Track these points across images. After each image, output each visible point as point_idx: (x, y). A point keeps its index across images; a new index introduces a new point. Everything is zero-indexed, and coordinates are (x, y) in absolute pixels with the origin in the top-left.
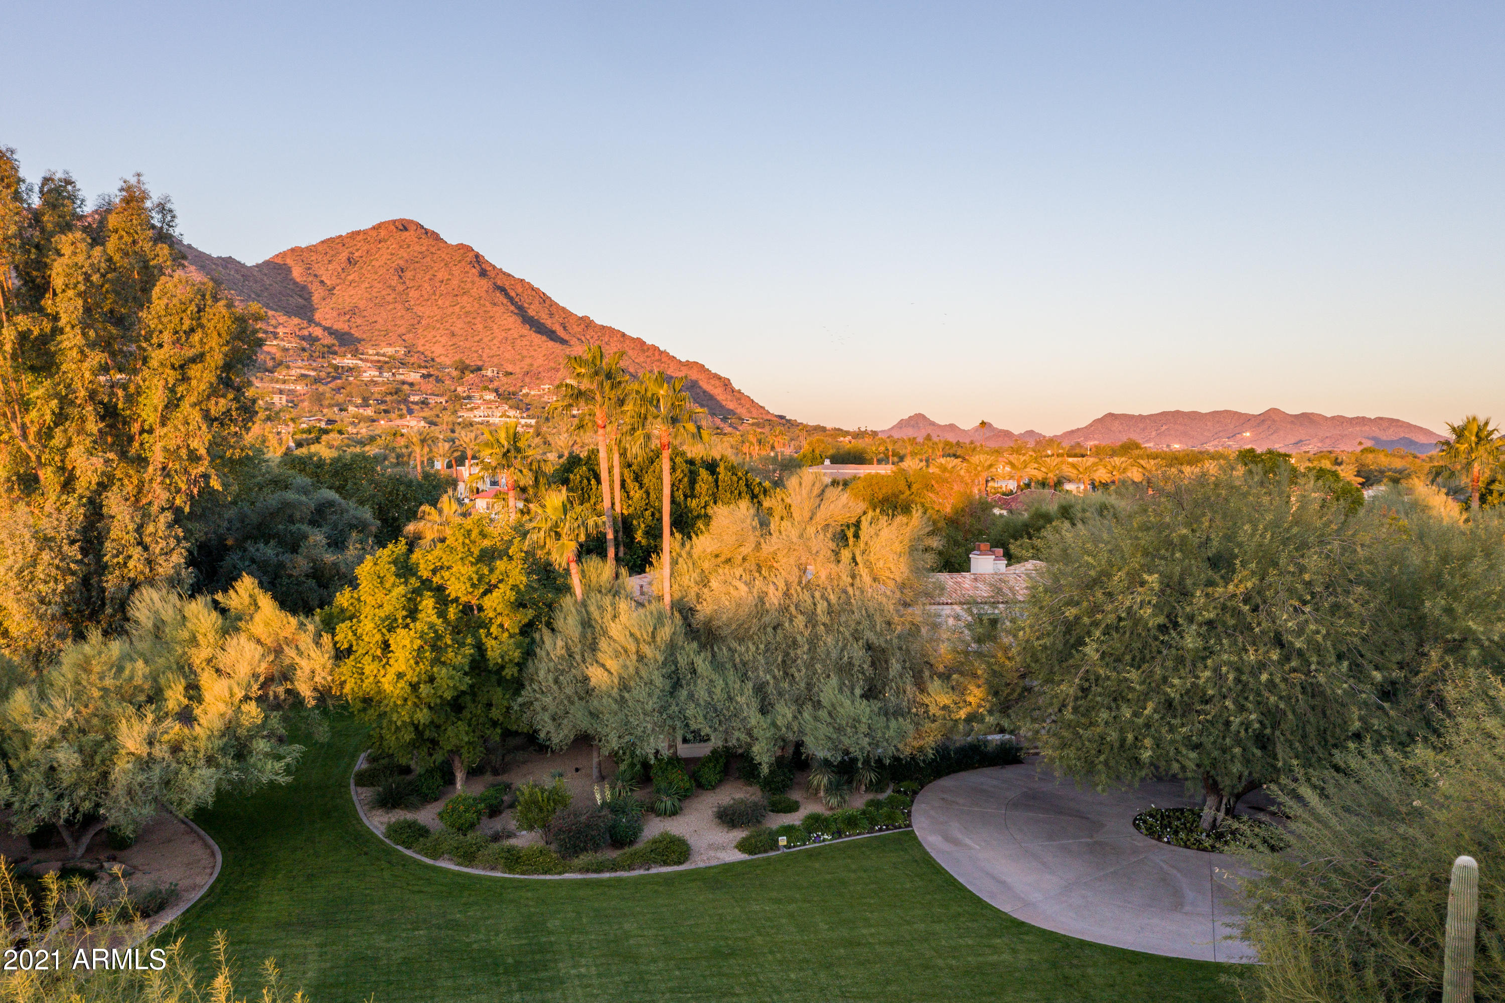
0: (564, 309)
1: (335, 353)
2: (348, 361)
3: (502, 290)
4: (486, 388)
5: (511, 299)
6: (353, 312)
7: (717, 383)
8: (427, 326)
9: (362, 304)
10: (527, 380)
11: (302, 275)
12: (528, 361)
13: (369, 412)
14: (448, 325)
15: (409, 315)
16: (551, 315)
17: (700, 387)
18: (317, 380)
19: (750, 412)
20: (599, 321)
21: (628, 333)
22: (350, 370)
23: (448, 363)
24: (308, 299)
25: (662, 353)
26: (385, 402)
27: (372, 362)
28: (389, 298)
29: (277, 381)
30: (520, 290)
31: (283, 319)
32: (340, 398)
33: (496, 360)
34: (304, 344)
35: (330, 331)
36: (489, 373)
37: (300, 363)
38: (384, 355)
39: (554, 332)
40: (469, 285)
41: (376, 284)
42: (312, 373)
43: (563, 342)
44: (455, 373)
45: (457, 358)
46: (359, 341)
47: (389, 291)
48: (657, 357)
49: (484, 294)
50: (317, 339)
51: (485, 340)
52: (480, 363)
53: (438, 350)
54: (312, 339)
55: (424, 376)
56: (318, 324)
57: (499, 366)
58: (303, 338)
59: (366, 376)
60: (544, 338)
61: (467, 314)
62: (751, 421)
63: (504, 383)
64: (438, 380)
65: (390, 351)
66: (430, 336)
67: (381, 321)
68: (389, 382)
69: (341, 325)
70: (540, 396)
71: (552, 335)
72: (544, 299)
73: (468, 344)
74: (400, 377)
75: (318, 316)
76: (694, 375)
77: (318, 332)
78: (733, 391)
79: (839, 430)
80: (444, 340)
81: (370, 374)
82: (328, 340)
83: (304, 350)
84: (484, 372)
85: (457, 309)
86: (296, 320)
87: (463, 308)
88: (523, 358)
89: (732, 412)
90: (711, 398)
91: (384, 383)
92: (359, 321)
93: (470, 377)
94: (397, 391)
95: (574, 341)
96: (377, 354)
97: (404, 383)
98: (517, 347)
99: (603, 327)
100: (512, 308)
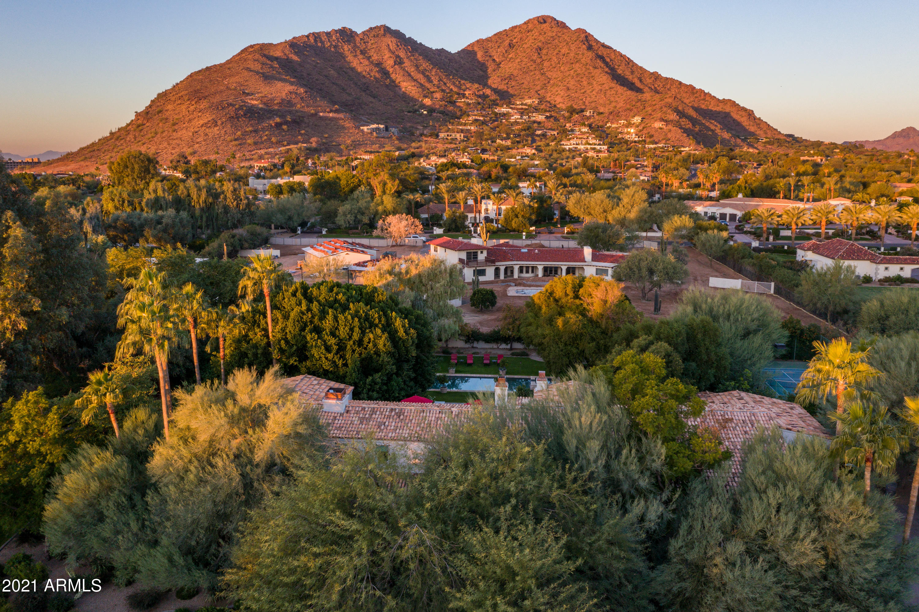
0: (641, 68)
1: (497, 105)
2: (504, 110)
3: (602, 58)
4: (584, 125)
5: (607, 64)
6: (511, 77)
7: (744, 113)
8: (553, 85)
9: (515, 73)
10: (611, 117)
11: (482, 56)
12: (614, 104)
13: (509, 143)
14: (565, 83)
15: (543, 78)
16: (632, 72)
17: (731, 117)
18: (484, 123)
19: (766, 133)
20: (664, 75)
21: (683, 82)
22: (504, 115)
23: (564, 107)
24: (485, 71)
25: (706, 94)
26: (519, 135)
27: (517, 109)
28: (532, 68)
29: (461, 125)
30: (613, 57)
31: (468, 85)
32: (494, 134)
33: (593, 105)
34: (480, 100)
35: (495, 91)
36: (588, 114)
37: (476, 113)
38: (526, 105)
39: (633, 84)
40: (581, 56)
41: (524, 59)
42: (482, 118)
43: (639, 90)
44: (567, 114)
45: (569, 104)
46: (512, 96)
47: (532, 63)
48: (702, 97)
49: (589, 62)
50: (487, 96)
51: (588, 91)
52: (583, 107)
53: (558, 99)
54: (484, 97)
55: (547, 117)
56: (490, 87)
57: (595, 109)
58: (479, 96)
59: (513, 119)
60: (625, 89)
61: (578, 75)
62: (765, 140)
63: (597, 120)
64: (556, 119)
65: (529, 101)
66: (554, 91)
67: (526, 83)
68: (526, 122)
69: (502, 87)
70: (617, 128)
71: (631, 86)
72: (629, 62)
73: (577, 95)
74: (533, 119)
75: (490, 82)
76: (728, 109)
77: (488, 92)
78: (755, 118)
79: (834, 144)
80: (562, 93)
81: (516, 117)
82: (494, 97)
83: (479, 104)
84: (584, 113)
85: (572, 72)
86: (476, 86)
87: (575, 71)
88: (611, 102)
89: (753, 134)
90: (739, 124)
91: (523, 123)
92: (513, 83)
93: (576, 117)
94: (529, 128)
95: (646, 89)
96: (522, 104)
97: (534, 122)
98: (608, 96)
99: (667, 79)
100: (607, 70)
